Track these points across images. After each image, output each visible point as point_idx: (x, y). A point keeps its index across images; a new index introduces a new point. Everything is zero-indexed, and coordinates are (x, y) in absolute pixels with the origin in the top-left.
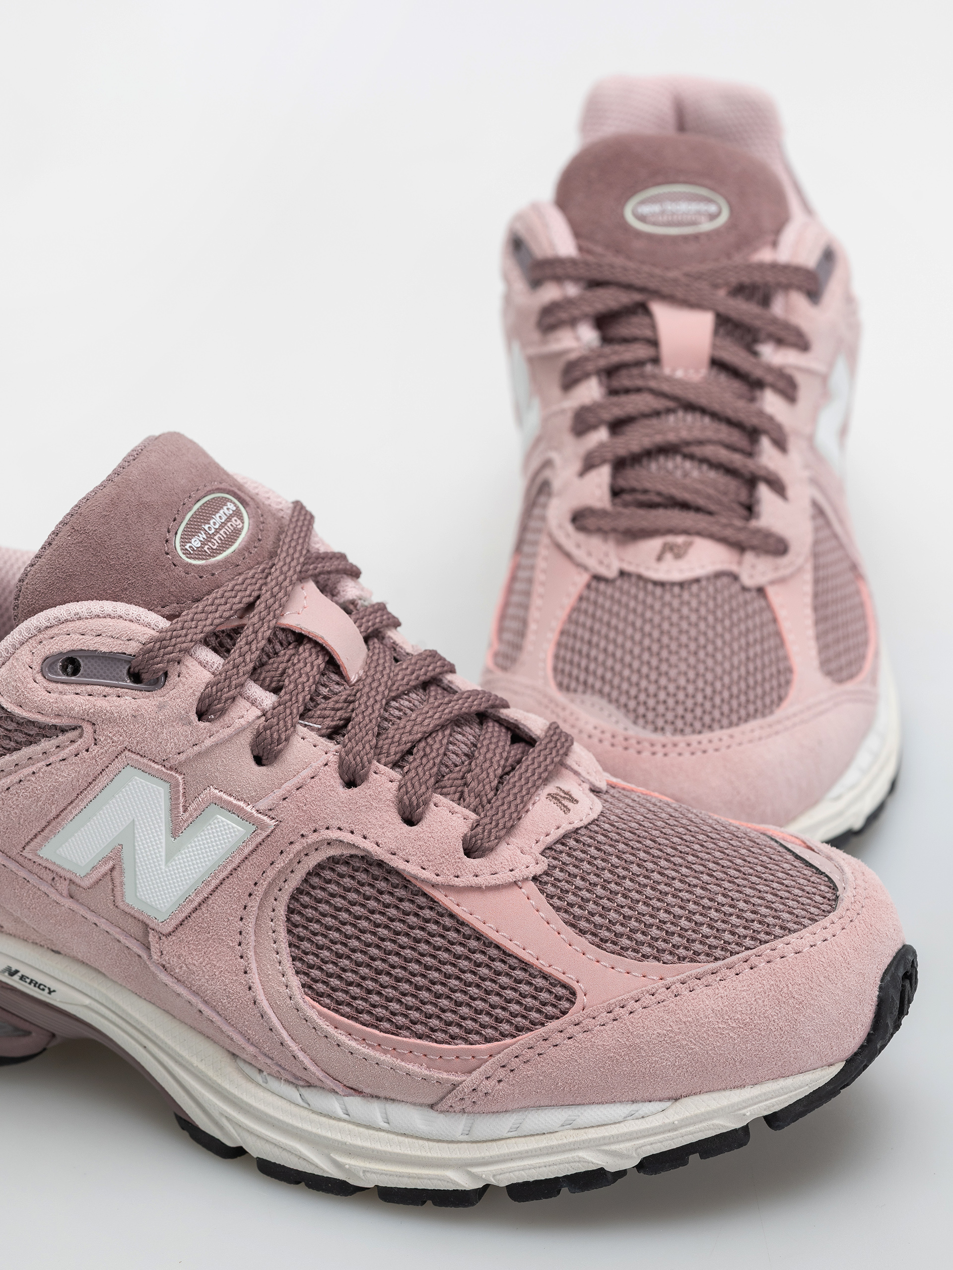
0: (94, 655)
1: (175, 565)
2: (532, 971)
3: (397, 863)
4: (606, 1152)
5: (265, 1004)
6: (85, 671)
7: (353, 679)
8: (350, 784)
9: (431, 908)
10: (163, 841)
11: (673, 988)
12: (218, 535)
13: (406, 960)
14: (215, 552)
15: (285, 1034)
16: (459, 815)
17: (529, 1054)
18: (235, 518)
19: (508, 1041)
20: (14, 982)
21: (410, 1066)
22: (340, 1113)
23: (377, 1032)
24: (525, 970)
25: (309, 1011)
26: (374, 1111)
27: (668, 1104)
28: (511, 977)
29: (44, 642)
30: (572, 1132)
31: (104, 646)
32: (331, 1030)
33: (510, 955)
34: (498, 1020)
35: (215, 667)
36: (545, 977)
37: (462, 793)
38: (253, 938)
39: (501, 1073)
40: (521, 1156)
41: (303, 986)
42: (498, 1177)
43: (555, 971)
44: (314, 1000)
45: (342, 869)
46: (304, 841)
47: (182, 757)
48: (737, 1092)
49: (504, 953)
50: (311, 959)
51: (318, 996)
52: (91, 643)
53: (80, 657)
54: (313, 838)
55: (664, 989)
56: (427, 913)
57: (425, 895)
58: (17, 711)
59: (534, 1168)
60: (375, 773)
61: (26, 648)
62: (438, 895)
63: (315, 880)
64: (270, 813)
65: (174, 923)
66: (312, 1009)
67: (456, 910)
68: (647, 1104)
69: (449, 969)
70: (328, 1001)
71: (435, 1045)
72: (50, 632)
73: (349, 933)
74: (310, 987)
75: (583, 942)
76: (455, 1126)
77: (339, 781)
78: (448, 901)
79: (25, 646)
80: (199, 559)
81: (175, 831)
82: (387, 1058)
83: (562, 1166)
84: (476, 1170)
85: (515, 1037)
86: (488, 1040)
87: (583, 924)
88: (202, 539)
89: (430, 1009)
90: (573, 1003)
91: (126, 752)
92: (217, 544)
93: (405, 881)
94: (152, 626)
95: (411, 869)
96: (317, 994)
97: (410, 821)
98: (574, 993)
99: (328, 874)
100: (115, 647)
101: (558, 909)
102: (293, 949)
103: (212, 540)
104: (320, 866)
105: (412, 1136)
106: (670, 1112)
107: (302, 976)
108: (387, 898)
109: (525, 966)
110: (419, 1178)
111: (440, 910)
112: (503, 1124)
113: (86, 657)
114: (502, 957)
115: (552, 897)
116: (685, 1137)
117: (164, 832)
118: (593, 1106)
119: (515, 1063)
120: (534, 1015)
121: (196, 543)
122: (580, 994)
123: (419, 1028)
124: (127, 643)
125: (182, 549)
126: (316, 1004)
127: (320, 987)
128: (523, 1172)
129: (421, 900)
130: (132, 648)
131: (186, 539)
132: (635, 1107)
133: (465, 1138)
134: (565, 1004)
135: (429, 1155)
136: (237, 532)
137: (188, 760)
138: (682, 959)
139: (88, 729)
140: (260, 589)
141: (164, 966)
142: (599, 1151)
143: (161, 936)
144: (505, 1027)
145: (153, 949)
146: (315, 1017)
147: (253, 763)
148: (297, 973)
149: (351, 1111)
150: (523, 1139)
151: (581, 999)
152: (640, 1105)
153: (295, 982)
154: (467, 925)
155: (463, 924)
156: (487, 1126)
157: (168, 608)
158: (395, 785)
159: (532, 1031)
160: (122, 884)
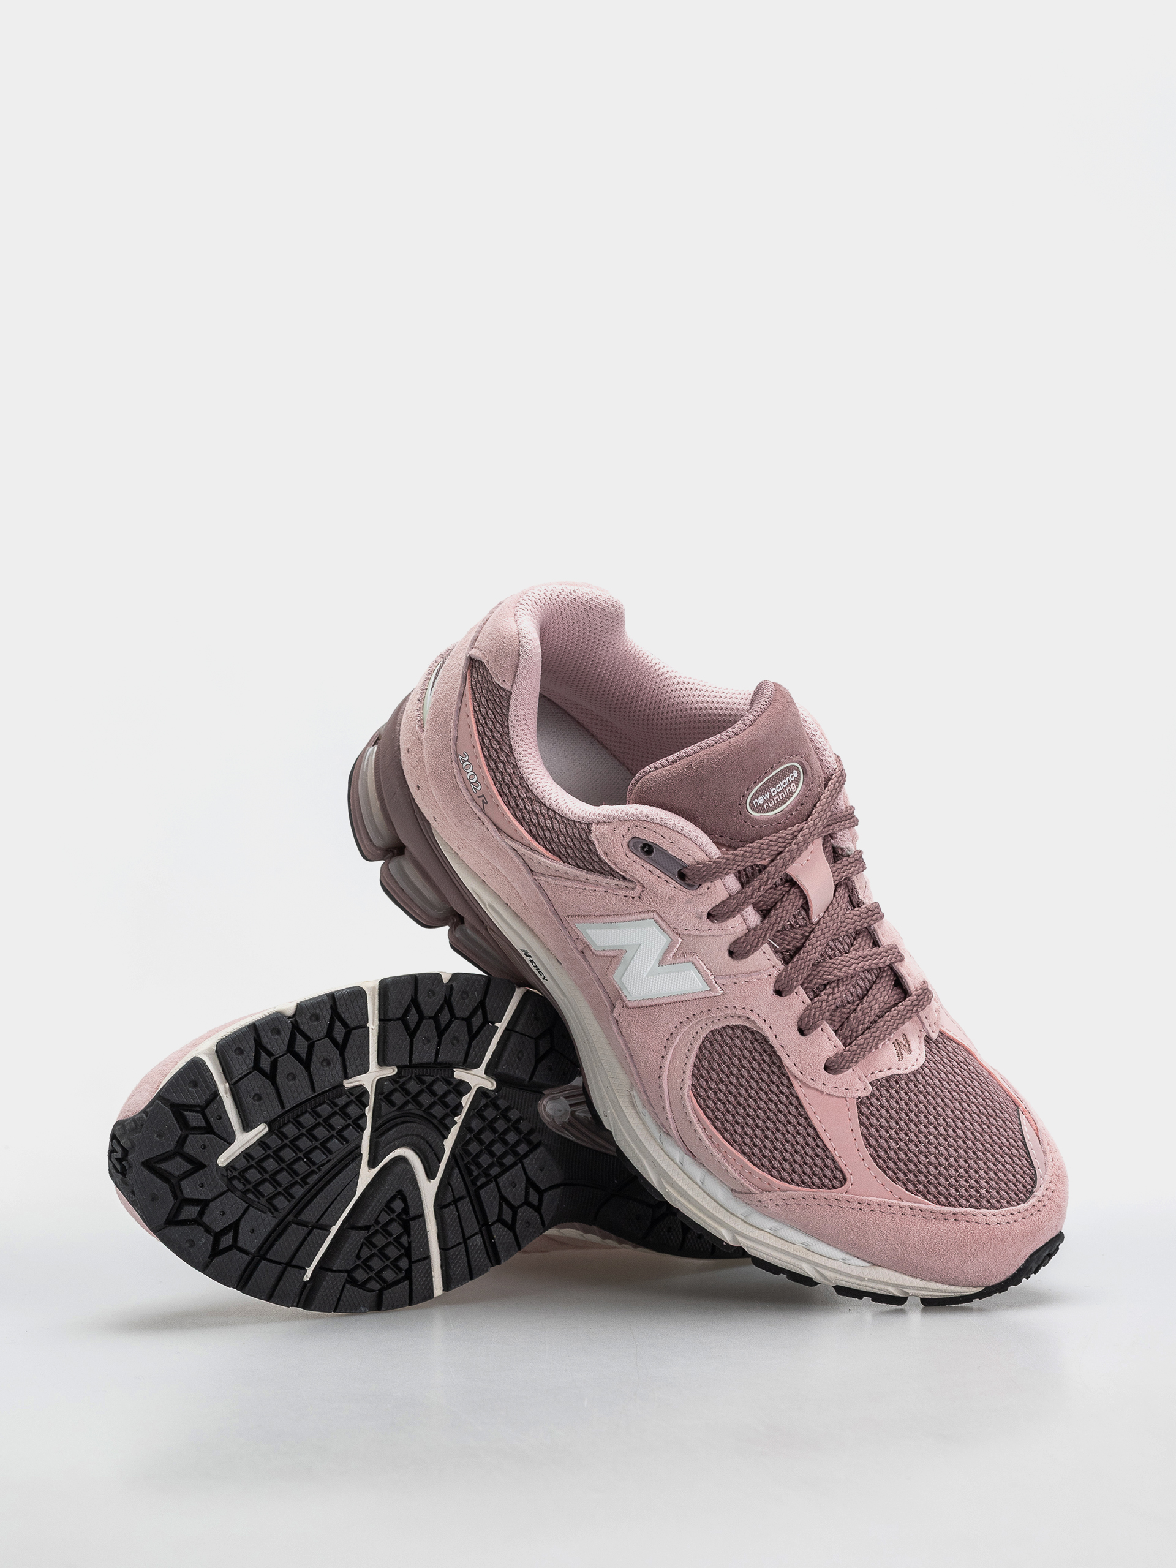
0: (664, 852)
1: (741, 814)
2: (828, 1154)
3: (781, 1053)
4: (818, 1272)
5: (665, 1082)
6: (654, 857)
7: (815, 919)
8: (779, 993)
9: (788, 1087)
10: (652, 963)
11: (904, 1209)
12: (777, 797)
13: (759, 1107)
14: (770, 809)
15: (667, 1105)
16: (833, 1043)
17: (802, 1202)
18: (794, 784)
19: (793, 1187)
20: (527, 959)
21: (729, 1168)
22: (678, 1161)
23: (720, 1137)
24: (825, 1151)
25: (688, 1102)
26: (698, 1173)
27: (868, 1265)
28: (814, 1150)
29: (638, 828)
30: (805, 1250)
31: (673, 851)
32: (695, 1122)
33: (819, 1138)
34: (794, 1171)
35: (732, 891)
36: (834, 1161)
37: (843, 1023)
38: (677, 1041)
39: (780, 1202)
40: (769, 1246)
41: (692, 1085)
42: (750, 1249)
43: (841, 1163)
44: (694, 1096)
45: (749, 1036)
46: (734, 1010)
47: (686, 932)
48: (911, 1279)
49: (818, 1135)
50: (704, 1073)
51: (697, 1095)
52: (665, 845)
53: (655, 848)
54: (741, 1012)
55: (898, 1207)
56: (784, 1089)
57: (788, 1078)
58: (603, 856)
59: (773, 1257)
60: (796, 993)
61: (627, 825)
62: (796, 1084)
63: (730, 1031)
64: (722, 987)
65: (635, 1004)
66: (690, 1102)
67: (801, 1097)
68: (856, 1259)
69: (780, 1126)
70: (702, 1101)
71: (750, 1164)
72: (645, 825)
73: (734, 1072)
74: (695, 1087)
75: (866, 1152)
76: (741, 1209)
77: (772, 988)
78: (800, 1091)
79: (626, 823)
80: (758, 812)
81: (662, 962)
82: (719, 1156)
83: (789, 1265)
84: (738, 1238)
85: (799, 1186)
86: (782, 1179)
87: (873, 1141)
88: (766, 799)
89: (757, 1142)
90: (842, 1185)
91: (655, 914)
92: (773, 804)
93: (781, 1066)
94: (707, 853)
95: (787, 1062)
96: (698, 1094)
97: (802, 1032)
98: (845, 1180)
99: (739, 1033)
100: (679, 855)
101: (862, 1124)
102: (697, 1060)
103: (772, 800)
104: (738, 1027)
105: (712, 1198)
106: (867, 1270)
107: (695, 1079)
108: (765, 1067)
109: (825, 1149)
110: (705, 1222)
111: (793, 1092)
112: (768, 1224)
113: (659, 850)
114: (815, 1136)
115: (863, 1114)
116: (867, 1288)
117: (655, 959)
118: (824, 1243)
119: (791, 1201)
120: (816, 1180)
121: (761, 800)
122: (848, 1183)
123: (746, 1149)
124: (687, 856)
125: (750, 802)
126: (694, 1101)
127: (702, 1092)
128: (765, 1256)
129: (785, 1081)
130: (688, 861)
131: (756, 796)
132: (848, 1257)
133: (743, 1218)
134: (837, 1183)
135: (717, 1215)
136: (792, 794)
137: (690, 935)
138: (919, 1192)
139: (639, 889)
140: (785, 847)
141: (617, 1021)
142: (815, 1269)
143: (625, 1006)
144: (796, 1177)
145: (615, 1010)
146: (690, 1109)
147: (727, 954)
148: (693, 1075)
149: (684, 1164)
150: (775, 1238)
151: (847, 1185)
152: (851, 1257)
153: (689, 1081)
154: (804, 1109)
155: (802, 1106)
156: (757, 1219)
157: (723, 839)
158: (804, 1006)
159: (811, 1188)
160: (616, 968)
